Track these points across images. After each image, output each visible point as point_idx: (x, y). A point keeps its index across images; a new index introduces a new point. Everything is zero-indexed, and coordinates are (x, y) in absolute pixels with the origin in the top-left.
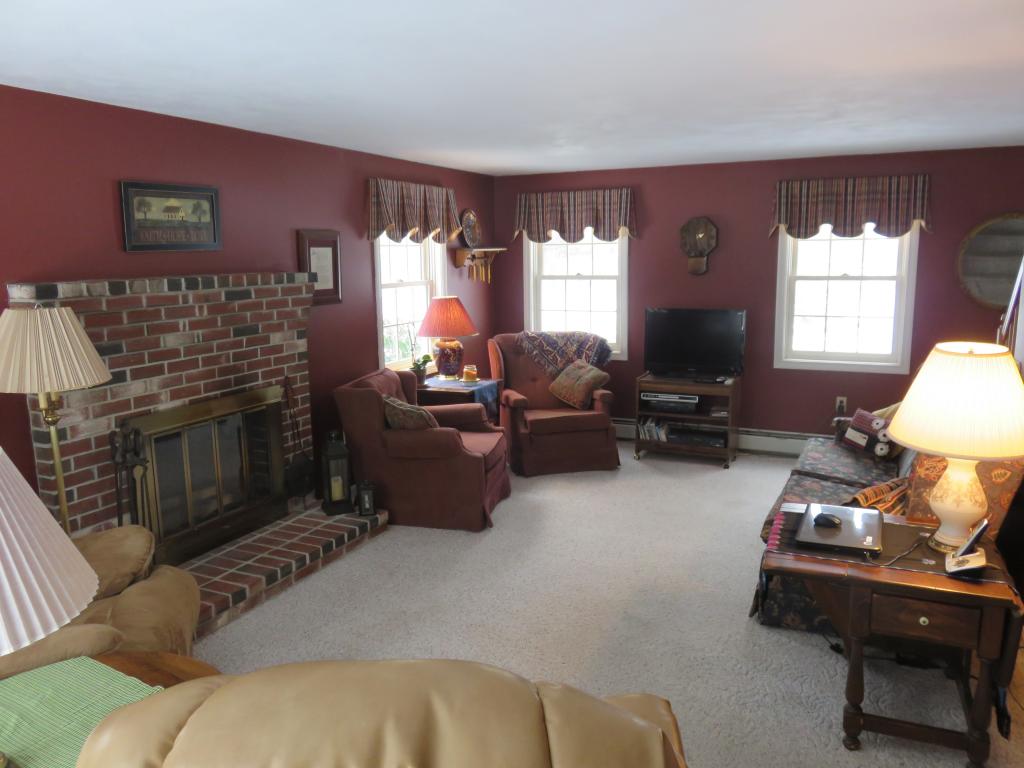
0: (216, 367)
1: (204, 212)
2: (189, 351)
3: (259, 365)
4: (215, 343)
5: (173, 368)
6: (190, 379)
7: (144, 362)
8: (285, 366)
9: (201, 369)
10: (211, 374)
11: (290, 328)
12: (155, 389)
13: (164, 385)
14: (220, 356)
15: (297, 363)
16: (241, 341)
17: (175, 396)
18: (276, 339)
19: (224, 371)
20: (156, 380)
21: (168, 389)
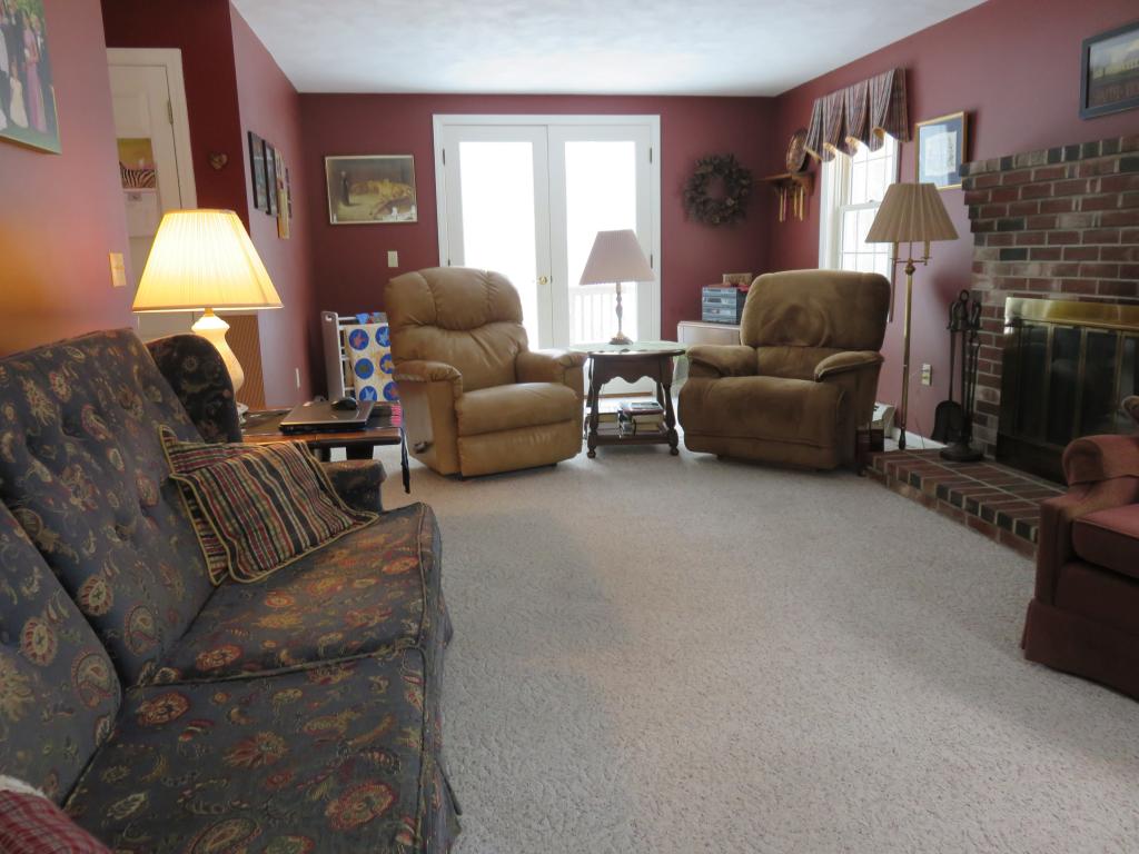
0: (1120, 263)
2: (1089, 237)
4: (1122, 230)
5: (1070, 254)
6: (1087, 271)
7: (1042, 243)
9: (1099, 262)
10: (1110, 271)
12: (1048, 275)
13: (1059, 272)
14: (1126, 249)
17: (1067, 287)
19: (1129, 271)
20: (1051, 264)
21: (1062, 278)
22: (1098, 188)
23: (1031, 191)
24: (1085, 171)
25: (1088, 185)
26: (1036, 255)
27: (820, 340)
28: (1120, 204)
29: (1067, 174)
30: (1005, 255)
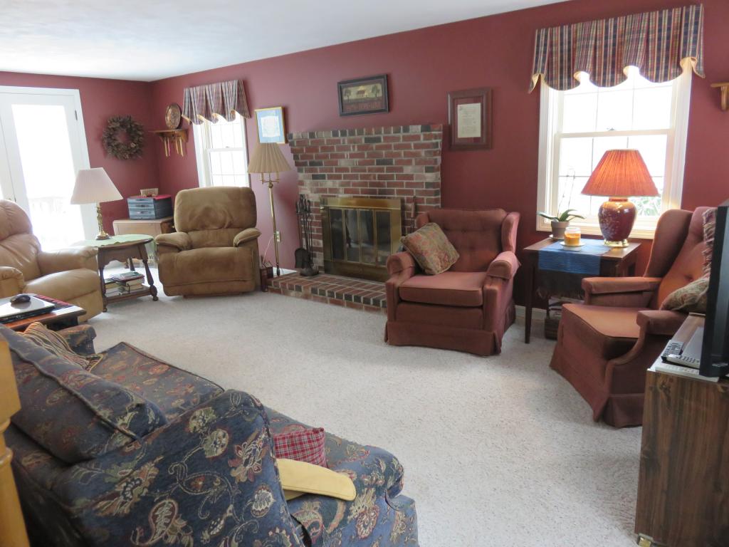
0: (368, 181)
1: (378, 91)
2: (354, 170)
3: (395, 185)
4: (367, 167)
5: (346, 177)
6: (354, 185)
7: (332, 172)
8: (414, 189)
9: (359, 180)
10: (365, 184)
11: (417, 164)
12: (337, 186)
13: (342, 185)
14: (370, 175)
15: (424, 189)
16: (383, 168)
17: (346, 191)
18: (408, 170)
19: (373, 184)
20: (338, 181)
21: (344, 188)
22: (356, 149)
23: (324, 149)
24: (350, 141)
25: (351, 148)
26: (331, 177)
27: (224, 224)
28: (366, 156)
29: (341, 142)
30: (315, 177)
